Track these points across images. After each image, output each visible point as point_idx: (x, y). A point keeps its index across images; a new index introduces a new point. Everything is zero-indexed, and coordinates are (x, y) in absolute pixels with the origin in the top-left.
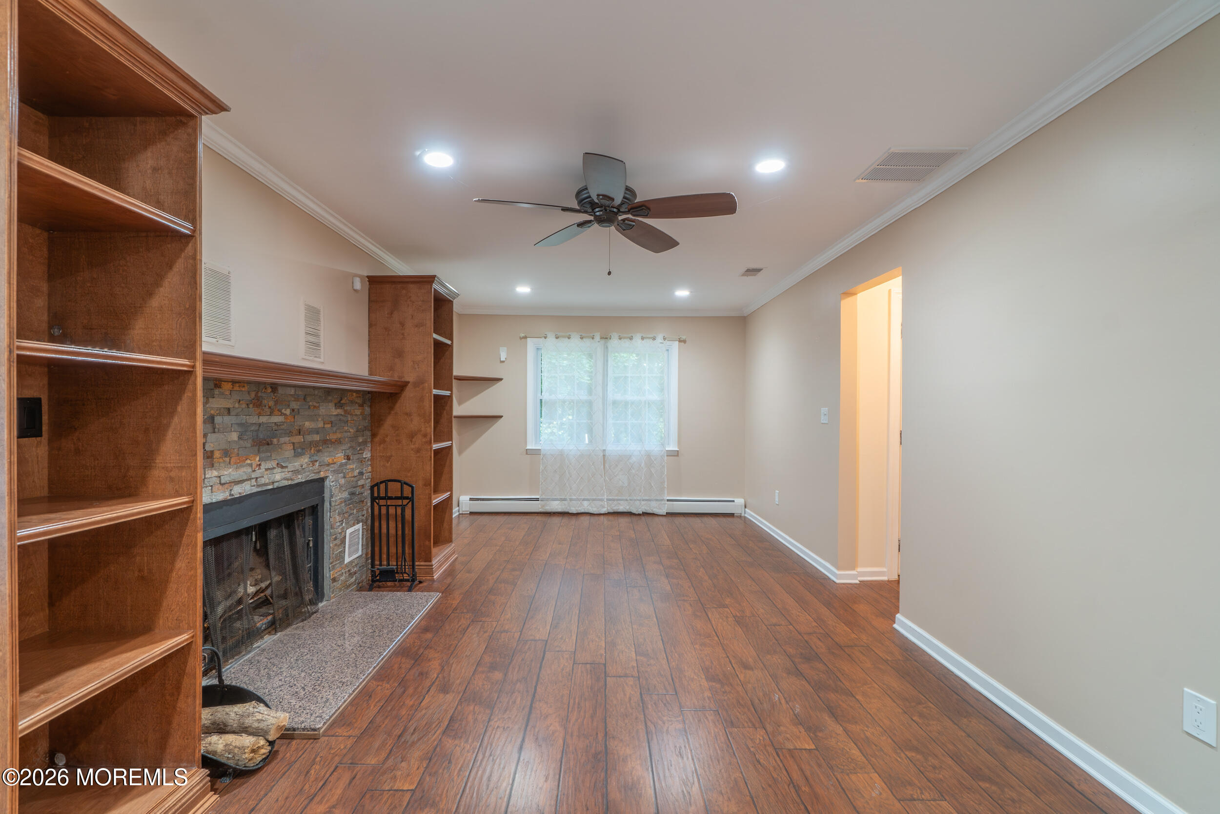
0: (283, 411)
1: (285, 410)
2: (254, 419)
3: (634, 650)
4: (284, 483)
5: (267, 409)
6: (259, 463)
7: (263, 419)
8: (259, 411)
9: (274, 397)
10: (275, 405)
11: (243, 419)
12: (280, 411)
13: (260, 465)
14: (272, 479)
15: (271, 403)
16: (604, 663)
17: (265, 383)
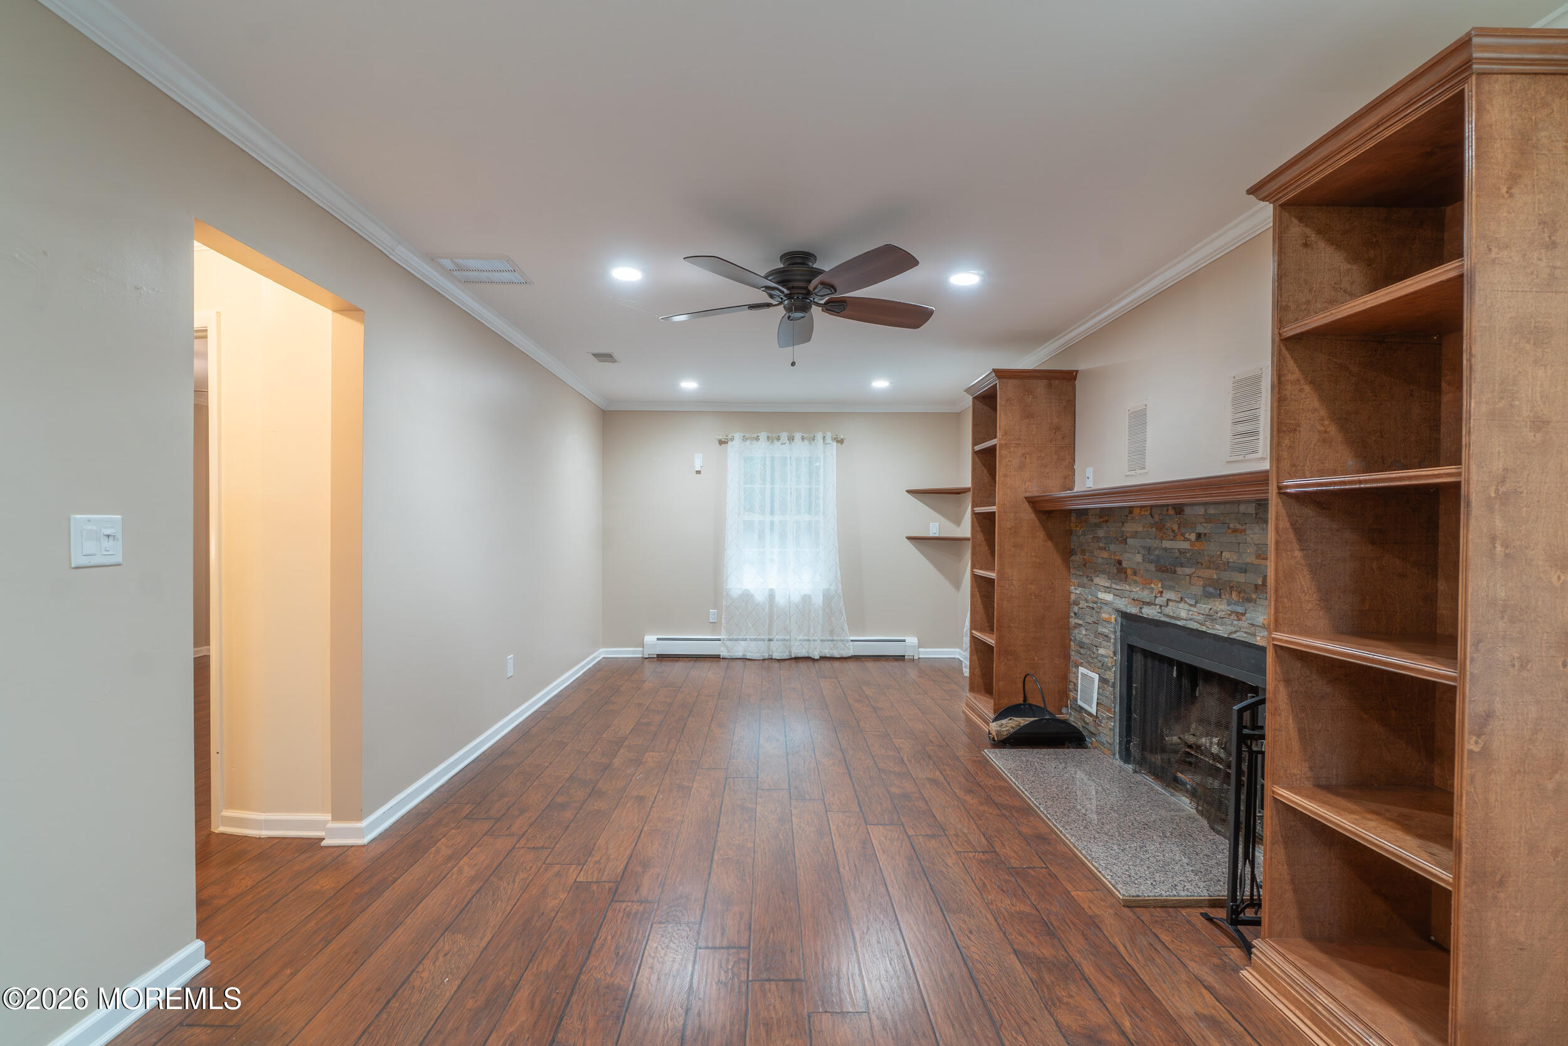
0: (1187, 535)
1: (1189, 535)
2: (1155, 543)
3: (757, 814)
4: (1193, 625)
5: (1169, 532)
6: (1161, 590)
7: (1167, 544)
8: (1161, 534)
9: (1177, 519)
10: (1179, 528)
11: (1149, 542)
12: (1183, 535)
13: (1162, 592)
14: (1177, 613)
15: (1175, 527)
16: (792, 801)
17: (1168, 505)
